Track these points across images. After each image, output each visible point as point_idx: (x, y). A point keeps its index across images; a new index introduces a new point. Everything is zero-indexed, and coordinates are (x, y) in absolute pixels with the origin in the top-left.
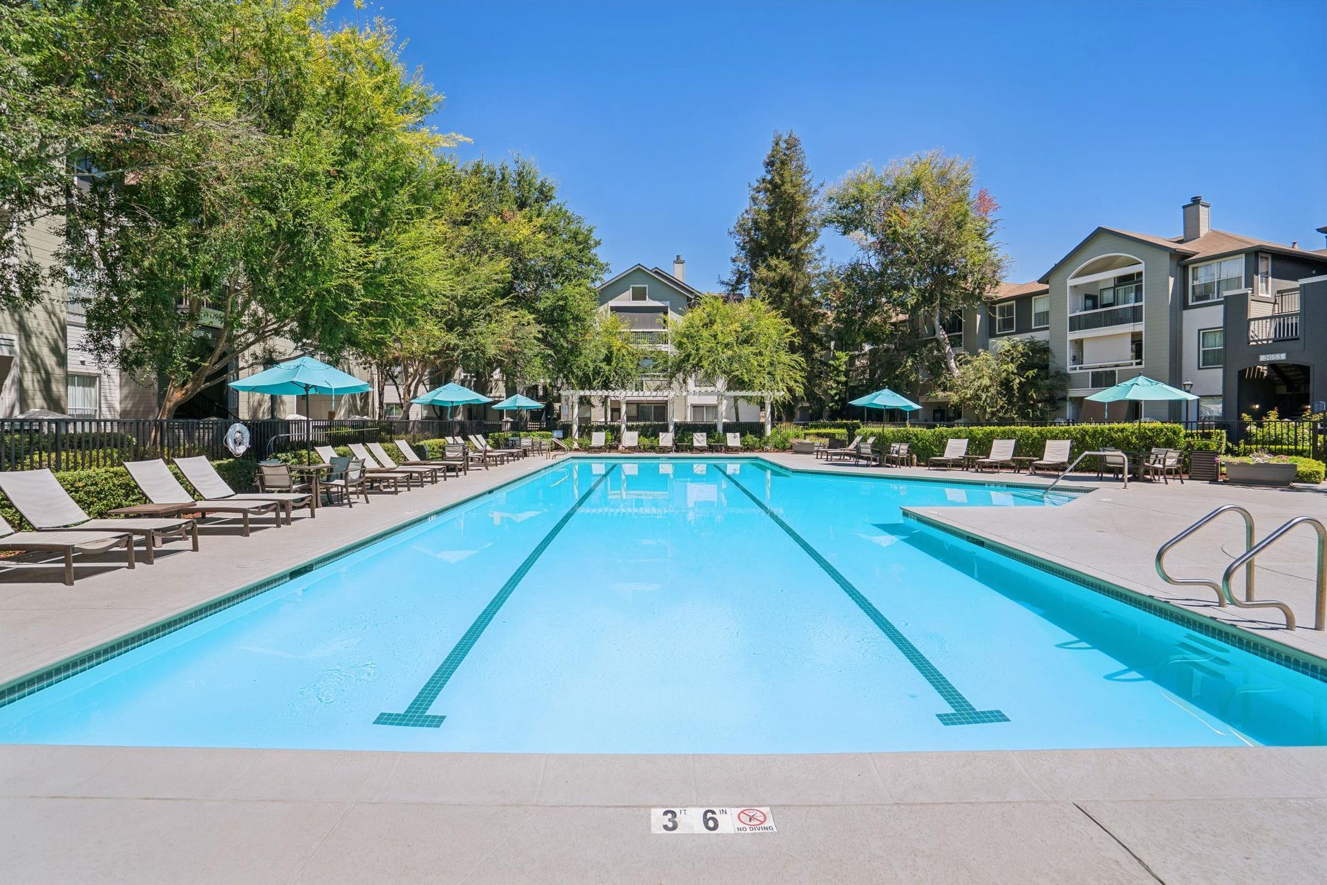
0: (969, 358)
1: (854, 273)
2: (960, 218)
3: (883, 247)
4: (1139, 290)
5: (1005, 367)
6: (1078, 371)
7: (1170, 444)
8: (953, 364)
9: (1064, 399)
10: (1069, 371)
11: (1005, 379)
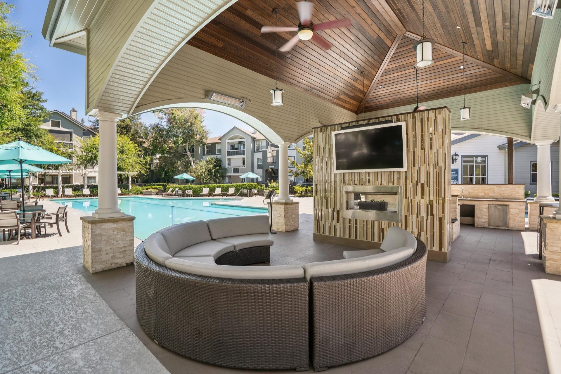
0: (198, 162)
1: (156, 128)
2: (196, 116)
3: (170, 121)
4: (244, 145)
5: (210, 166)
6: (229, 168)
7: (255, 188)
8: (192, 164)
9: (226, 176)
10: (227, 168)
11: (210, 169)
